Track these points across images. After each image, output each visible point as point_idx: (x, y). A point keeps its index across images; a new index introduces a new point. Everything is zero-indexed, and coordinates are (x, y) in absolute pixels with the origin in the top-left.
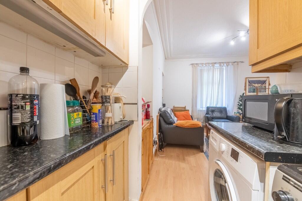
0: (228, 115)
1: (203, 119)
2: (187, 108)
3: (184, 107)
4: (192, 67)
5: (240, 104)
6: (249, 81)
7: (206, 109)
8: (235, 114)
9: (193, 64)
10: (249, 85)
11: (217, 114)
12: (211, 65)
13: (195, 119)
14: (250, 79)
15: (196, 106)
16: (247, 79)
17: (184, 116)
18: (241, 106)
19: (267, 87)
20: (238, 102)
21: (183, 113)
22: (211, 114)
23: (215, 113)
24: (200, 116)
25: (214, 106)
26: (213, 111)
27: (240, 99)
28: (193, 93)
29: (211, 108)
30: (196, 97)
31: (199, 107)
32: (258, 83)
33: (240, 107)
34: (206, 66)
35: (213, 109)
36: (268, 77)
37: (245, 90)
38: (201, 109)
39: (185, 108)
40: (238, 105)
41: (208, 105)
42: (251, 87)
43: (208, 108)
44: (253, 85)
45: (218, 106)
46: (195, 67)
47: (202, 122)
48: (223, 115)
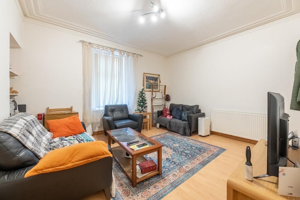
0: (129, 114)
1: (100, 123)
2: (74, 110)
3: (70, 107)
4: (83, 46)
5: (140, 100)
6: (146, 77)
7: (104, 109)
8: (135, 112)
9: (84, 42)
10: (146, 81)
11: (117, 114)
12: (110, 51)
13: (89, 124)
14: (148, 75)
15: (90, 106)
16: (145, 74)
17: (68, 127)
18: (141, 102)
19: (159, 84)
20: (138, 99)
21: (66, 120)
22: (111, 115)
23: (116, 112)
24: (96, 119)
25: (114, 104)
26: (113, 111)
27: (140, 95)
28: (84, 86)
29: (110, 107)
30: (90, 92)
31: (94, 107)
32: (153, 80)
33: (140, 104)
34: (103, 50)
35: (113, 108)
36: (159, 75)
37: (143, 85)
38: (97, 109)
39: (71, 109)
40: (138, 101)
41: (107, 104)
42: (148, 83)
43: (106, 107)
44: (150, 81)
45: (118, 104)
46: (86, 47)
47: (98, 127)
48: (124, 115)
